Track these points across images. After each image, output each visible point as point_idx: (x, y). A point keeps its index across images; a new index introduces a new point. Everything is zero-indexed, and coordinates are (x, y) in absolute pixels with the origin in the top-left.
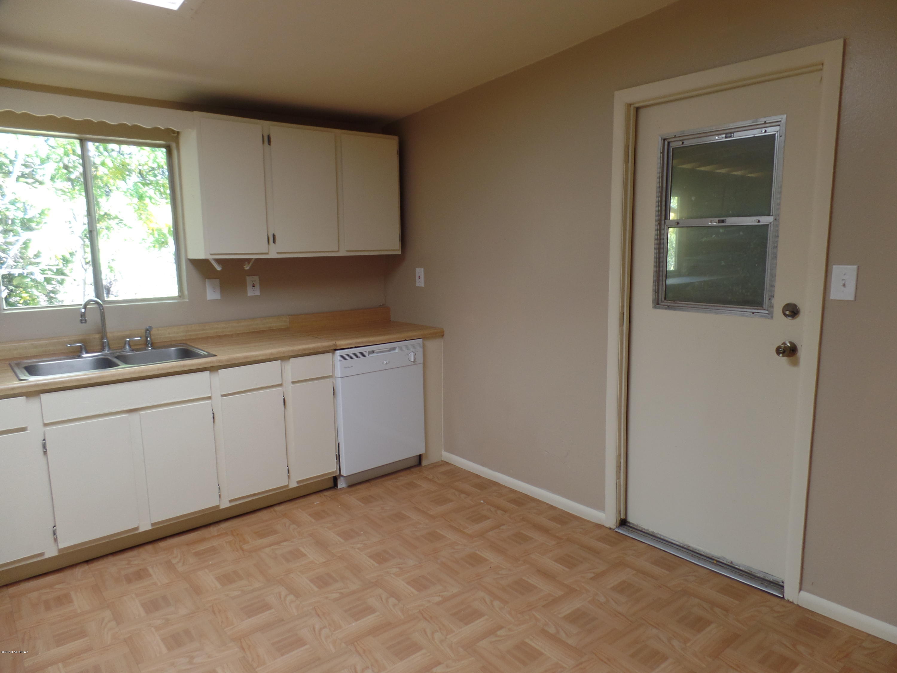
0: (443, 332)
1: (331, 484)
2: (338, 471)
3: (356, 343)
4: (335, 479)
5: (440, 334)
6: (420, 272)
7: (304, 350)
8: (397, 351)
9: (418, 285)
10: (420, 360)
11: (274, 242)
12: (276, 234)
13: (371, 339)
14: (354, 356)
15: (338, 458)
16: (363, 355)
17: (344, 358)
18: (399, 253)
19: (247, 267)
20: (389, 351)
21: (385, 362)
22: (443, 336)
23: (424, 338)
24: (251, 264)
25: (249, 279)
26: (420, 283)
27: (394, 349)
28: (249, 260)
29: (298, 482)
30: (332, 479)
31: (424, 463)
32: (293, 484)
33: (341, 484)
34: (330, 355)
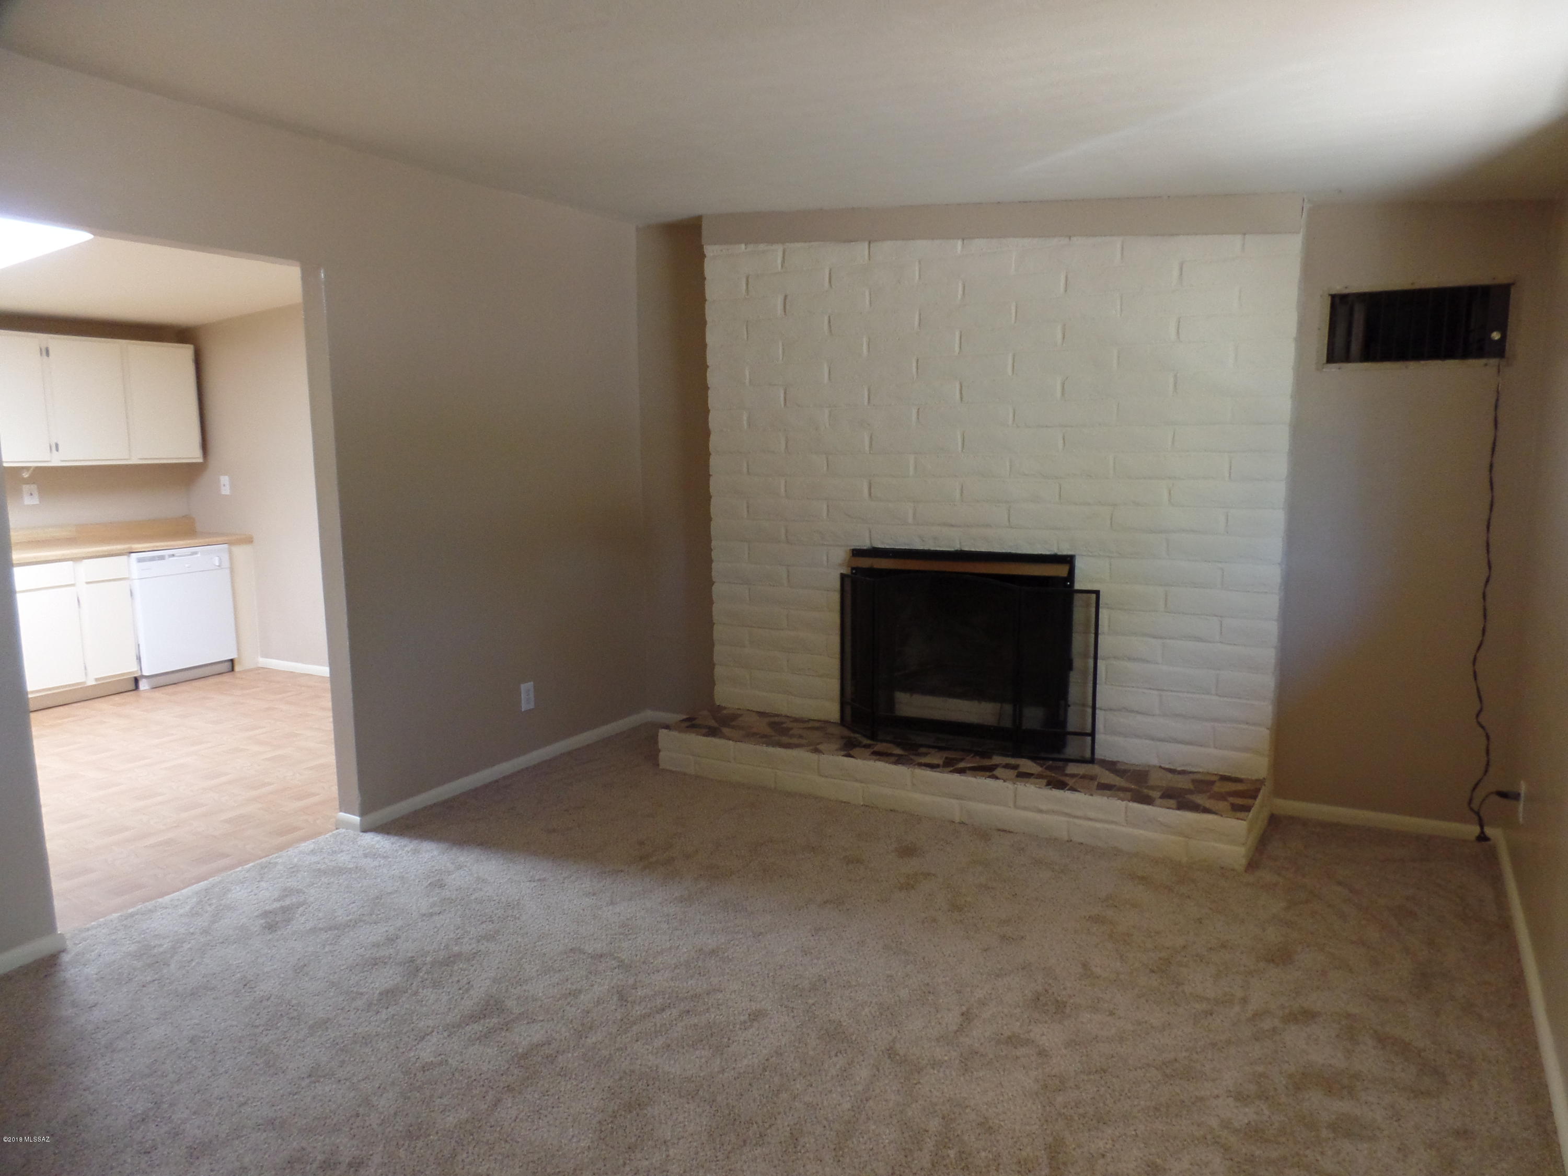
0: (252, 538)
1: (132, 686)
2: (139, 671)
3: (154, 547)
4: (136, 680)
5: (249, 540)
6: (225, 480)
7: (98, 552)
8: (199, 555)
9: (223, 492)
10: (226, 564)
11: (57, 450)
12: (59, 443)
13: (166, 543)
14: (152, 559)
15: (139, 659)
16: (162, 558)
17: (140, 560)
18: (201, 460)
19: (26, 475)
20: (191, 555)
21: (187, 565)
22: (252, 542)
23: (230, 543)
24: (30, 472)
25: (26, 488)
26: (226, 491)
27: (196, 553)
28: (27, 468)
29: (97, 680)
30: (133, 679)
31: (237, 668)
32: (91, 682)
33: (143, 685)
34: (124, 558)
